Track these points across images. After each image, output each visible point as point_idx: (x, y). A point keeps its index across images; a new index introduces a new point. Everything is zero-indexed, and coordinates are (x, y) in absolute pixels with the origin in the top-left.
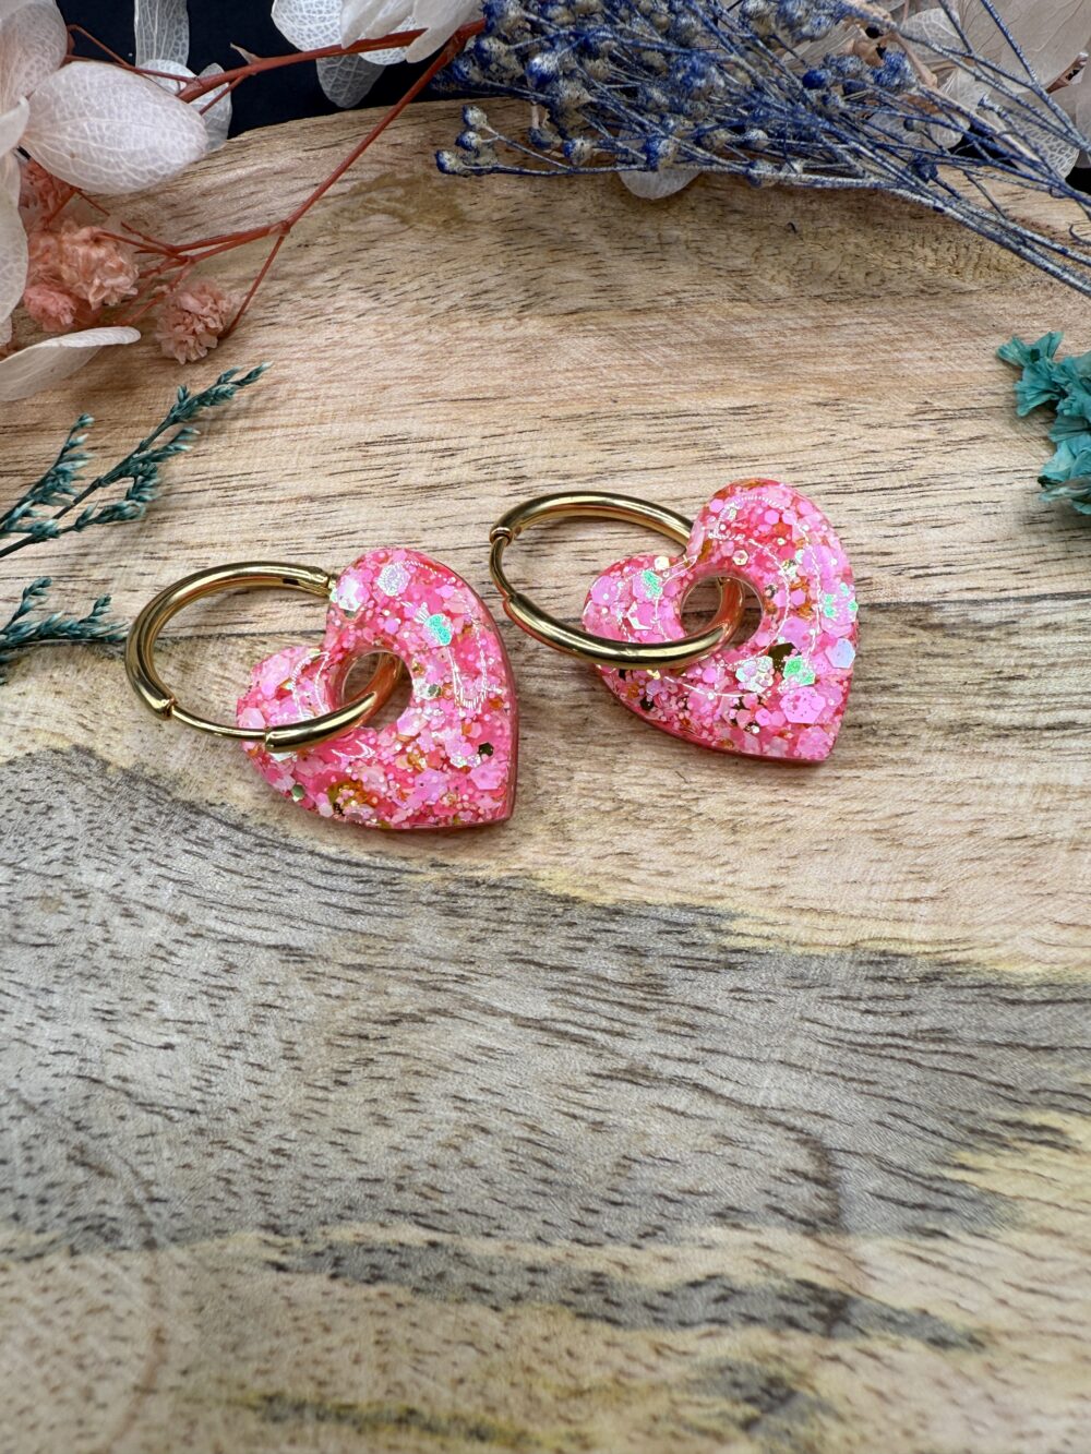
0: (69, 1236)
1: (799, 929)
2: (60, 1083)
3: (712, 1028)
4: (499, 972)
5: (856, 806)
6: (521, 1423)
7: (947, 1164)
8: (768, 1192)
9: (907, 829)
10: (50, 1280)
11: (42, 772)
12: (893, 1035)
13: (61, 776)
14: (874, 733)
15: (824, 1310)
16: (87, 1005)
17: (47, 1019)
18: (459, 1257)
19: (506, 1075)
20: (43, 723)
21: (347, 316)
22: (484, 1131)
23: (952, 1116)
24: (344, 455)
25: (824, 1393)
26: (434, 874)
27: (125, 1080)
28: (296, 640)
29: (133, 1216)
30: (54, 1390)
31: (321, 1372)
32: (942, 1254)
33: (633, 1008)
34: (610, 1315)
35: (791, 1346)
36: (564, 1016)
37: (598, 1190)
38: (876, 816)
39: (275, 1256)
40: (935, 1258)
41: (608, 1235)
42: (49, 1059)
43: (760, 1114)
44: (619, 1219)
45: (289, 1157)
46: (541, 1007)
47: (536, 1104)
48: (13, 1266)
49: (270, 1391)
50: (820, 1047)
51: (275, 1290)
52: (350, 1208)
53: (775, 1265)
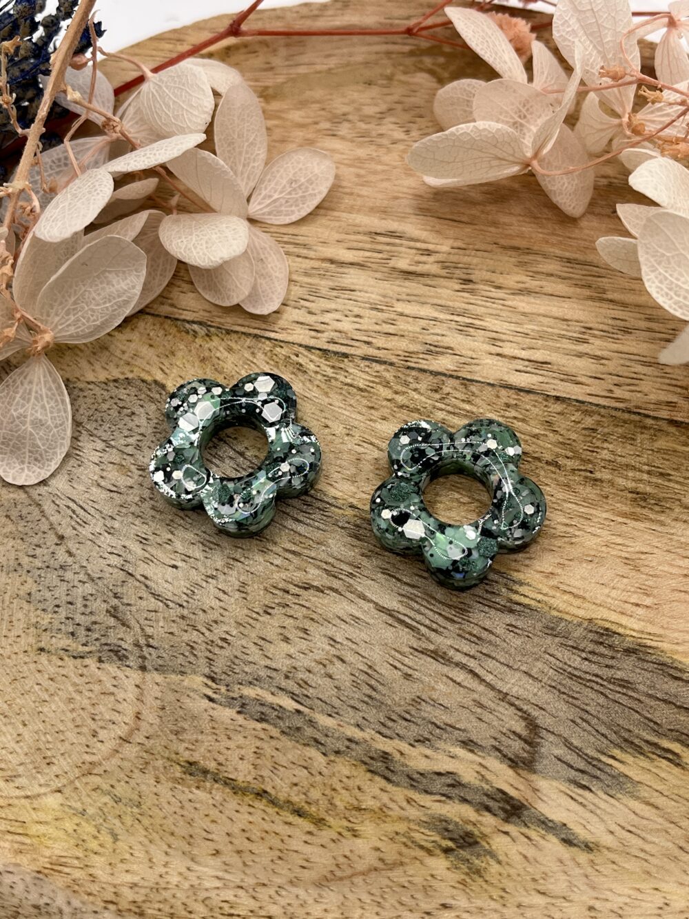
0: (99, 651)
1: (560, 601)
2: (111, 570)
3: (490, 642)
4: (374, 577)
5: (619, 540)
6: (323, 815)
7: (605, 754)
8: (495, 739)
9: (646, 563)
10: (85, 671)
11: (133, 391)
12: (597, 676)
13: (143, 396)
14: (645, 500)
15: (509, 808)
16: (133, 531)
17: (109, 533)
18: (311, 723)
19: (362, 634)
20: (138, 362)
21: (385, 141)
22: (343, 661)
23: (617, 729)
24: (360, 237)
25: (494, 847)
26: (350, 512)
27: (146, 578)
28: (302, 350)
29: (136, 651)
30: (77, 726)
31: (221, 759)
32: (586, 799)
33: (446, 618)
34: (387, 775)
35: (483, 819)
36: (405, 612)
37: (397, 709)
38: (629, 549)
39: (210, 693)
40: (581, 800)
41: (398, 734)
42: (106, 555)
43: (504, 697)
44: (406, 728)
45: (229, 644)
46: (392, 603)
47: (376, 655)
48: (66, 658)
49: (192, 759)
50: (551, 671)
51: (206, 710)
52: (256, 680)
53: (488, 777)
